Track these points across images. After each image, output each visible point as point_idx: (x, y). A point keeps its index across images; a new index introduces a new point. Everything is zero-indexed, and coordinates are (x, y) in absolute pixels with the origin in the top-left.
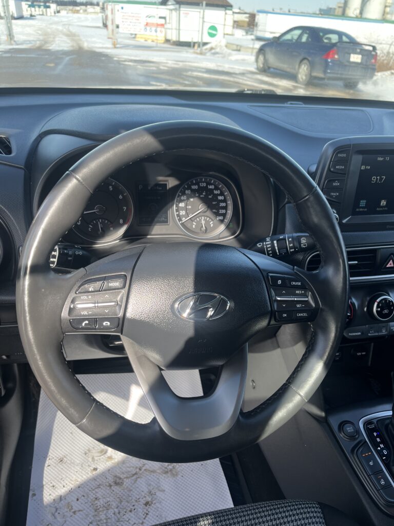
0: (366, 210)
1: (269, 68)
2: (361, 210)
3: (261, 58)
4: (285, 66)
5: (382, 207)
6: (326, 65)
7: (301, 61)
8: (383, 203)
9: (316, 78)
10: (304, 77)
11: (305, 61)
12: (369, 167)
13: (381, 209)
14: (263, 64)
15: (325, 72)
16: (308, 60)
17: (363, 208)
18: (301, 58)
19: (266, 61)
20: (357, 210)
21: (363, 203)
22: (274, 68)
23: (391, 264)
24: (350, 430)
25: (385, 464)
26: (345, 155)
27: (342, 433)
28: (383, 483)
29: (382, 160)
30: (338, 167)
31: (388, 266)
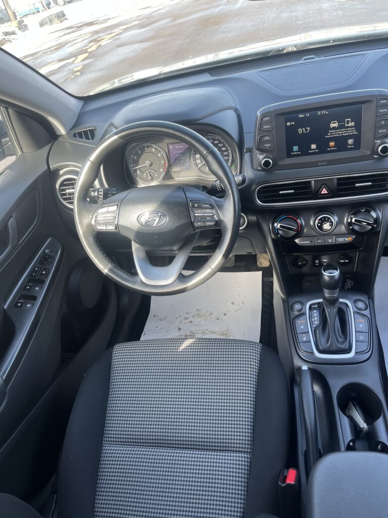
0: (300, 153)
2: (296, 153)
5: (313, 150)
8: (313, 146)
12: (293, 123)
13: (313, 151)
17: (296, 152)
20: (292, 154)
21: (296, 148)
23: (324, 191)
24: (297, 307)
25: (313, 329)
26: (268, 118)
27: (292, 308)
28: (305, 339)
29: (303, 116)
30: (265, 127)
31: (322, 192)
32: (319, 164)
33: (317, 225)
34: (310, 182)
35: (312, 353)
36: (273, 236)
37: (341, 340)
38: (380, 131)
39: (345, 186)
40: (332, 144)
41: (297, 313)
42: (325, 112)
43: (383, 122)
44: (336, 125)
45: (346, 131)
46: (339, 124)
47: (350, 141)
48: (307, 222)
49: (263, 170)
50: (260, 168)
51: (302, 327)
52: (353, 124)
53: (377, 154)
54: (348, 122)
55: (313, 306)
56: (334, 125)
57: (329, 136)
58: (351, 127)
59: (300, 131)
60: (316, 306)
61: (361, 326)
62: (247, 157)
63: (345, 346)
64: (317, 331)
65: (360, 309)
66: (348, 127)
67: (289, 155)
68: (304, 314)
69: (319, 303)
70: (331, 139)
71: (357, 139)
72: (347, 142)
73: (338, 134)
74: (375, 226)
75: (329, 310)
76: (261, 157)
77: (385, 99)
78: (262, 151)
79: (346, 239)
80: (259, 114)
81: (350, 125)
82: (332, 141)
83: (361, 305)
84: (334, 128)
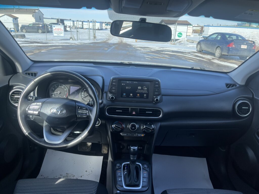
1: (202, 50)
3: (199, 46)
4: (210, 50)
5: (131, 96)
6: (229, 50)
7: (217, 48)
8: (131, 95)
9: (224, 55)
10: (218, 55)
11: (219, 48)
14: (200, 49)
15: (228, 53)
16: (220, 47)
17: (125, 95)
18: (217, 46)
19: (201, 47)
22: (204, 50)
23: (134, 113)
24: (118, 165)
25: (124, 175)
26: (115, 80)
27: (116, 165)
28: (120, 179)
29: (128, 82)
30: (114, 83)
31: (133, 113)
32: (133, 102)
33: (130, 127)
34: (129, 108)
35: (123, 186)
36: (111, 130)
37: (136, 180)
38: (156, 93)
39: (142, 112)
40: (138, 95)
41: (117, 168)
42: (136, 82)
43: (157, 90)
44: (140, 88)
47: (145, 95)
48: (126, 126)
49: (111, 101)
50: (109, 100)
51: (119, 174)
52: (146, 89)
53: (154, 101)
54: (144, 88)
55: (125, 165)
56: (139, 88)
58: (146, 90)
59: (127, 88)
60: (126, 165)
61: (145, 175)
62: (105, 95)
63: (137, 183)
64: (126, 176)
65: (145, 168)
66: (144, 90)
67: (122, 97)
68: (121, 168)
69: (128, 164)
70: (138, 93)
71: (148, 94)
72: (144, 95)
73: (141, 91)
74: (153, 131)
75: (132, 166)
76: (110, 95)
77: (157, 82)
78: (111, 92)
79: (141, 135)
80: (111, 78)
81: (145, 89)
82: (138, 94)
83: (145, 166)
84: (139, 89)
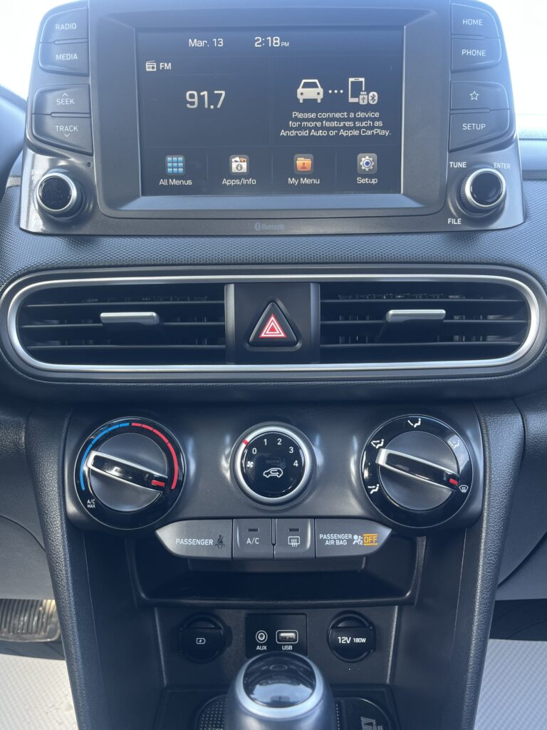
0: (189, 182)
2: (176, 182)
5: (239, 176)
12: (168, 66)
13: (237, 182)
17: (177, 177)
20: (163, 182)
29: (201, 44)
34: (219, 286)
38: (466, 127)
43: (474, 96)
44: (316, 93)
45: (349, 119)
46: (325, 93)
52: (372, 97)
53: (459, 211)
54: (357, 90)
56: (310, 92)
57: (293, 133)
58: (368, 108)
59: (192, 97)
66: (357, 107)
67: (150, 188)
70: (304, 145)
71: (388, 152)
72: (355, 163)
73: (323, 128)
78: (48, 151)
81: (363, 99)
82: (303, 152)
84: (310, 105)
